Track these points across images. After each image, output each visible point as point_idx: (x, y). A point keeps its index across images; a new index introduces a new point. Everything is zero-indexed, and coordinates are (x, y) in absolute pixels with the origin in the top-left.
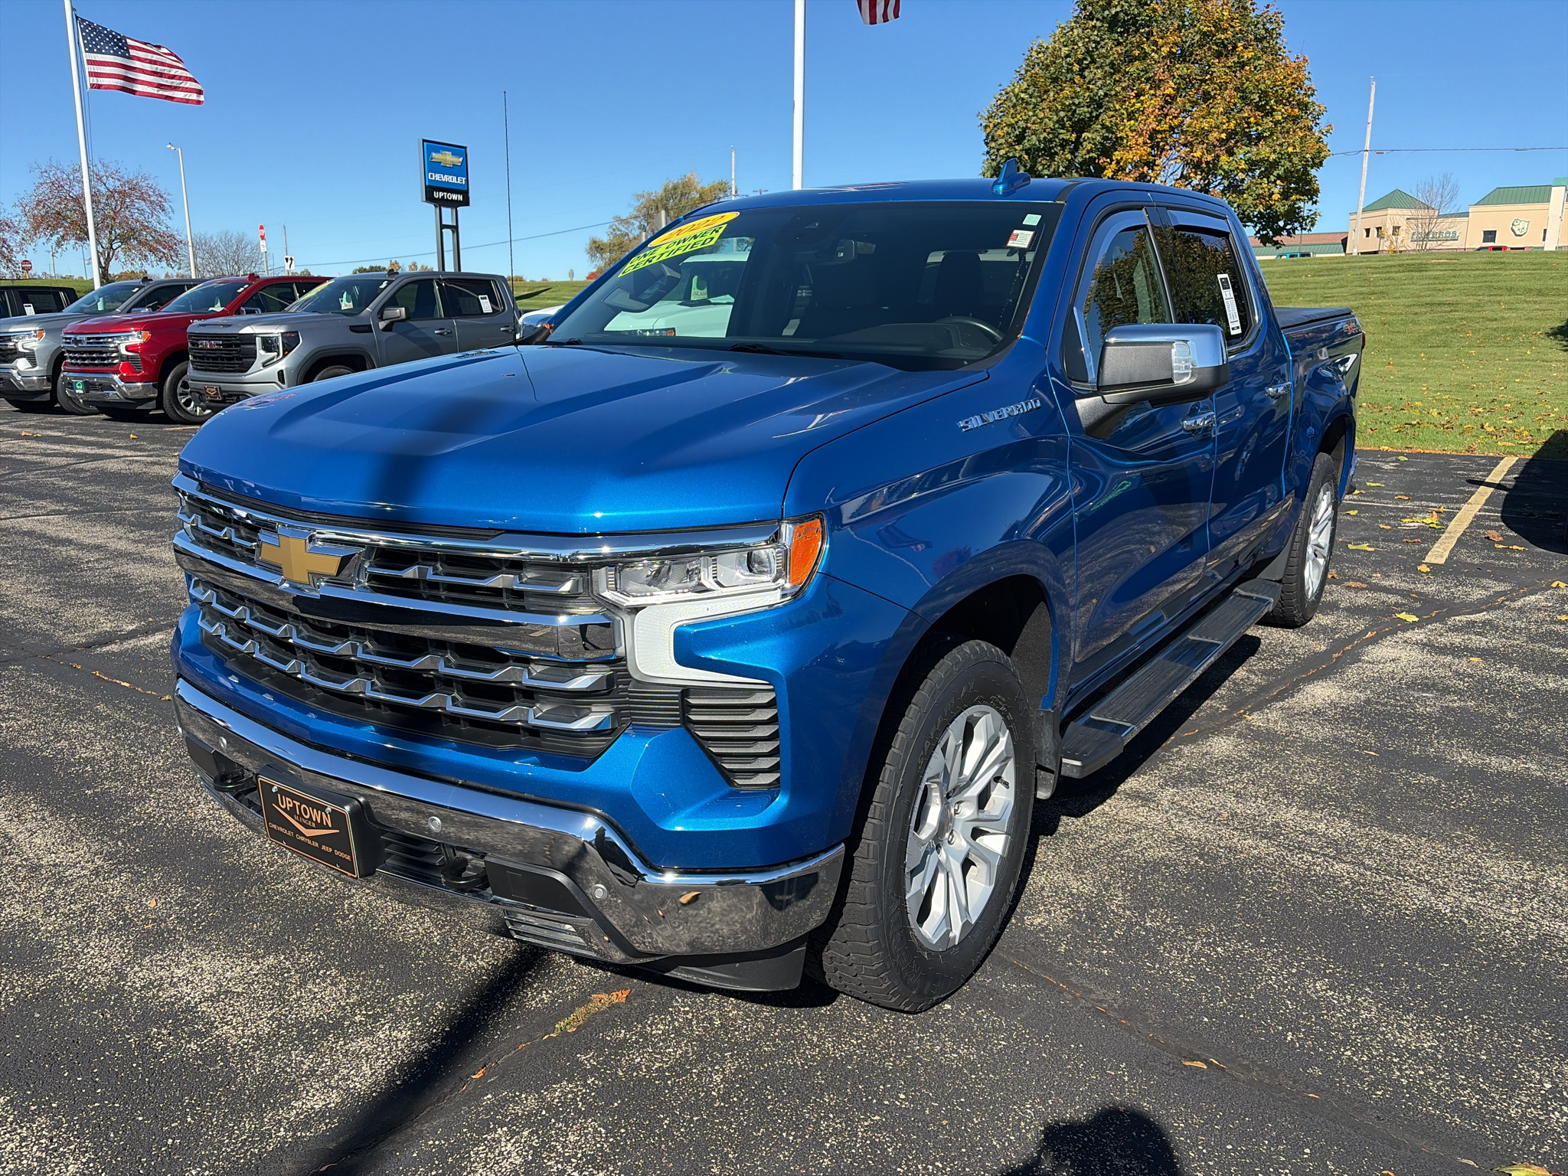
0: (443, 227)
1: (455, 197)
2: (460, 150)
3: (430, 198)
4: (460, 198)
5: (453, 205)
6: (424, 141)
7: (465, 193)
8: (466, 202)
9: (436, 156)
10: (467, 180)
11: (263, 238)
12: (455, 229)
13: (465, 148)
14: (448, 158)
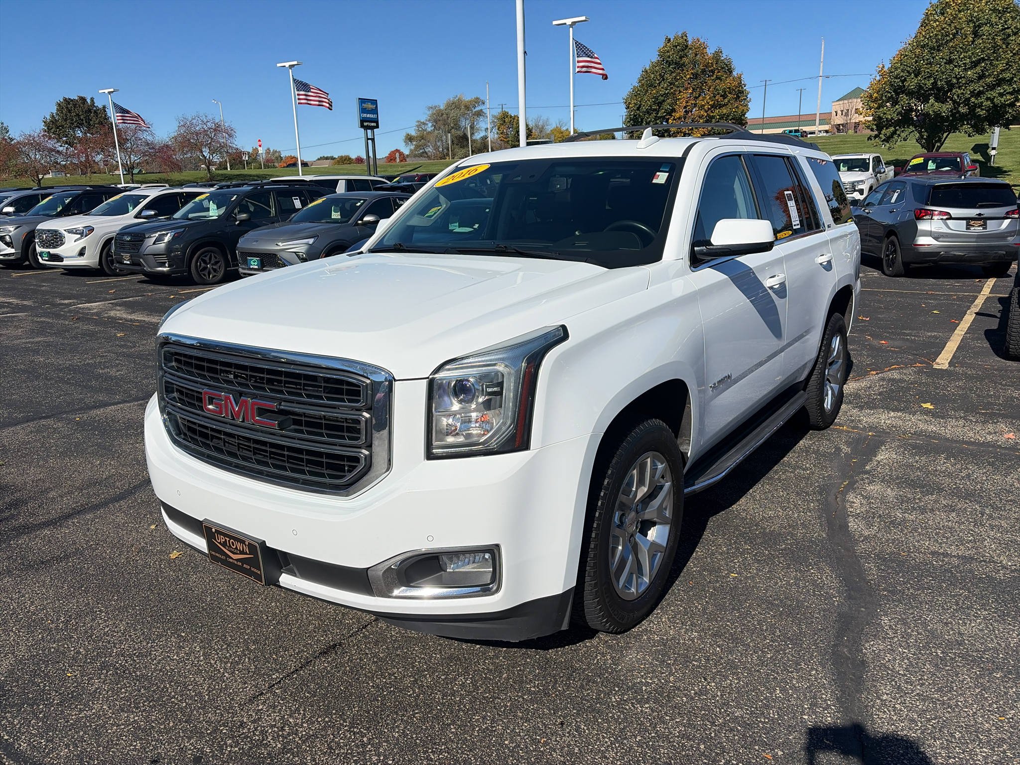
0: (368, 139)
1: (373, 124)
2: (374, 102)
3: (362, 126)
4: (375, 124)
5: (372, 128)
6: (359, 99)
7: (377, 122)
8: (377, 127)
9: (365, 105)
10: (378, 116)
11: (260, 146)
12: (373, 140)
13: (376, 100)
14: (370, 106)
